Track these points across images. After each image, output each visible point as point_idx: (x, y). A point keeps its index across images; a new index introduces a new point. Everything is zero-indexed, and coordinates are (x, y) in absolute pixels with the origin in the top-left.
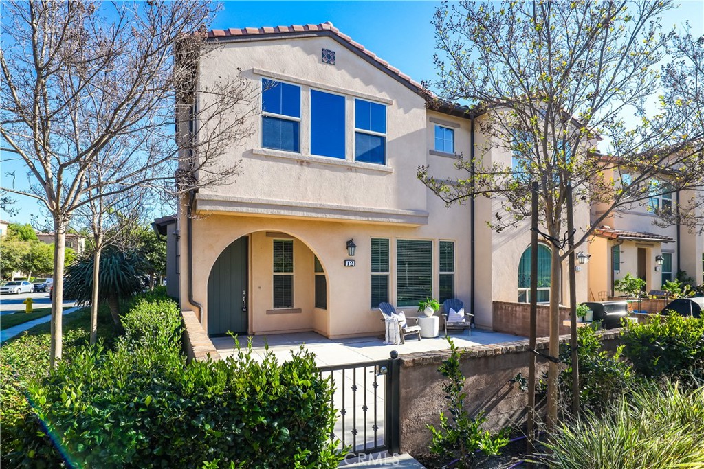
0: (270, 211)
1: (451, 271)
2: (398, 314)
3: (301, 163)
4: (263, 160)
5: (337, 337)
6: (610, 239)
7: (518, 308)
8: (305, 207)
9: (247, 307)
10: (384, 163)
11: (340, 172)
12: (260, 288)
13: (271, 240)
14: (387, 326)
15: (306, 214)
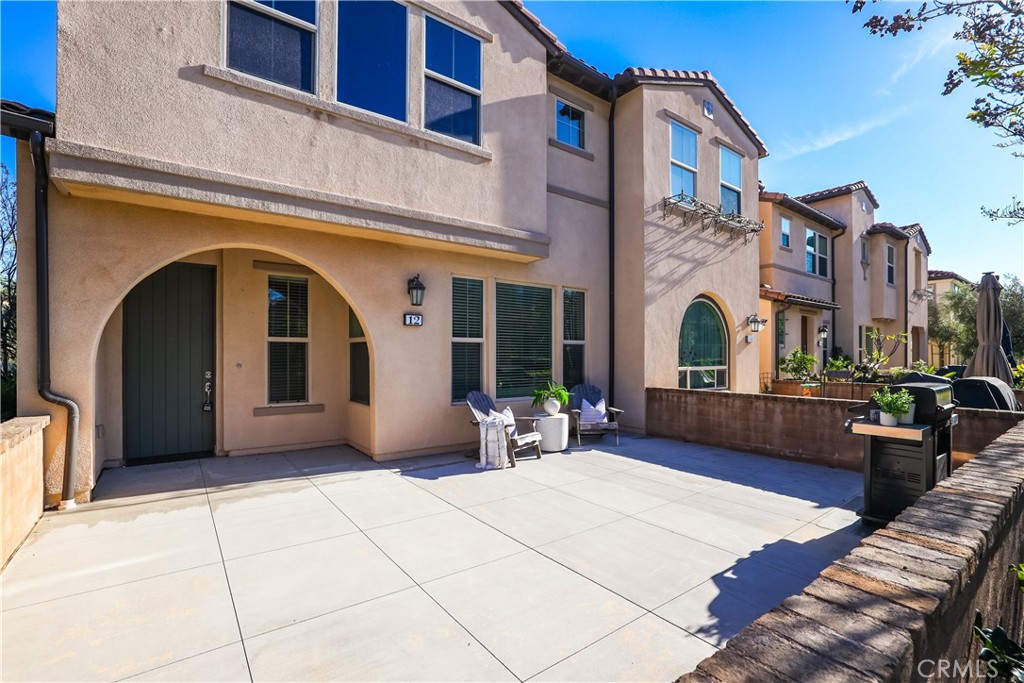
0: (244, 202)
1: (580, 339)
2: (501, 412)
3: (317, 113)
4: (230, 93)
5: (390, 457)
6: (775, 301)
7: (689, 399)
8: (324, 202)
9: (213, 404)
10: (476, 141)
11: (395, 143)
12: (239, 365)
13: (264, 275)
14: (483, 436)
15: (325, 216)
